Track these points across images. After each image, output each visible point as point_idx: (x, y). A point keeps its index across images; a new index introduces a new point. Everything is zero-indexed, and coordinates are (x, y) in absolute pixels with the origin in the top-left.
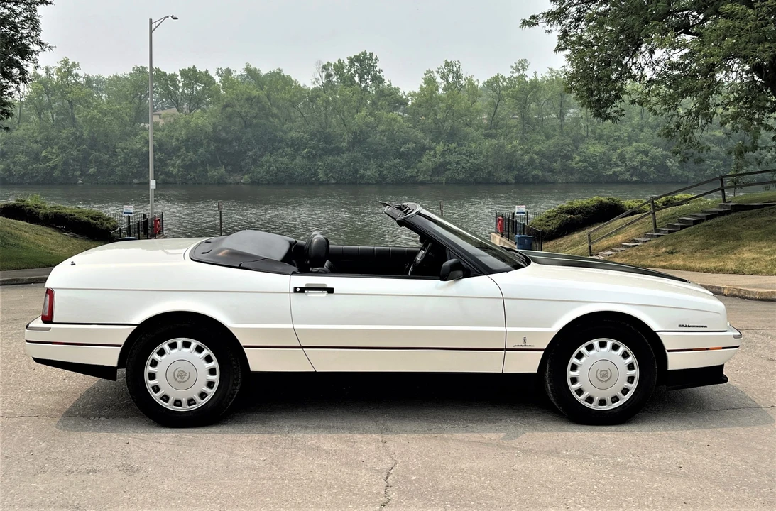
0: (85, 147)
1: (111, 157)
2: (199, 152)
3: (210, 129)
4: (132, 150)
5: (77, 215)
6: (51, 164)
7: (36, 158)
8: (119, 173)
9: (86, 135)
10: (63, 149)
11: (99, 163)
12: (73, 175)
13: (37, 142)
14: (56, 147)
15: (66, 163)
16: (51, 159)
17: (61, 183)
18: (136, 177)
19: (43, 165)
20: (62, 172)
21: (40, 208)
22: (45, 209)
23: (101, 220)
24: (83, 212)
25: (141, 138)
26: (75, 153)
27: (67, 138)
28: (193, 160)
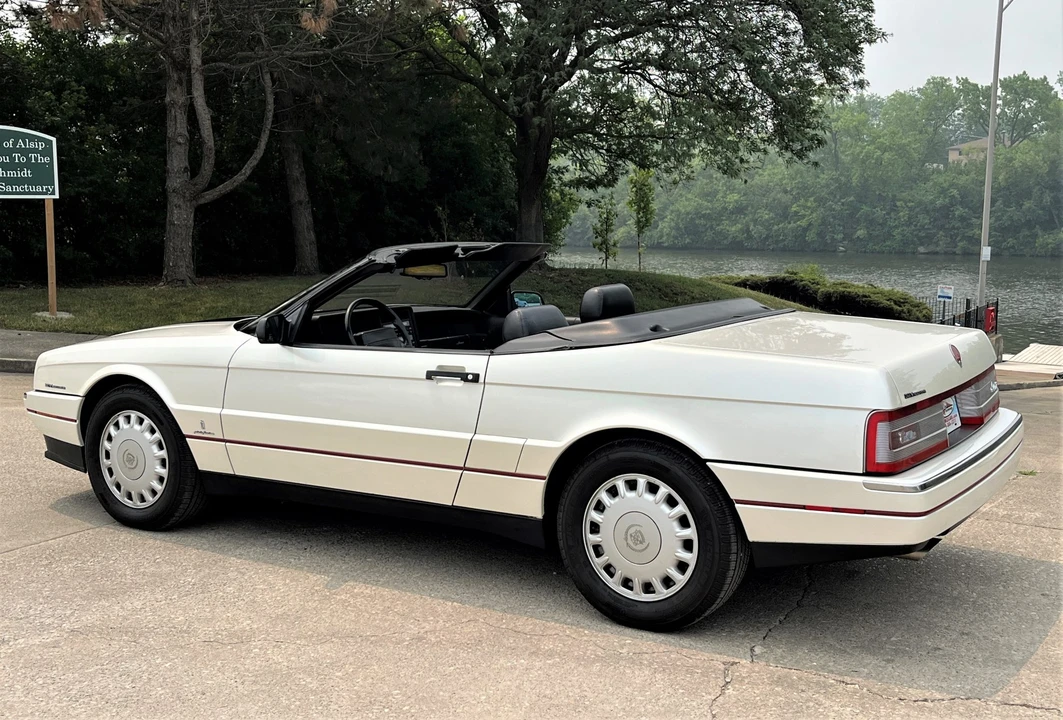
0: (852, 198)
1: (888, 214)
2: (1024, 207)
3: (1045, 169)
4: (920, 203)
5: (874, 298)
6: (803, 223)
7: (785, 215)
8: (898, 237)
9: (855, 181)
10: (821, 201)
11: (871, 222)
12: (833, 239)
13: (786, 192)
14: (812, 199)
15: (824, 222)
16: (804, 216)
17: (815, 251)
18: (922, 244)
19: (792, 225)
20: (818, 234)
21: (818, 284)
22: (825, 285)
23: (907, 306)
24: (882, 293)
25: (935, 184)
26: (838, 208)
27: (827, 186)
28: (1015, 218)
